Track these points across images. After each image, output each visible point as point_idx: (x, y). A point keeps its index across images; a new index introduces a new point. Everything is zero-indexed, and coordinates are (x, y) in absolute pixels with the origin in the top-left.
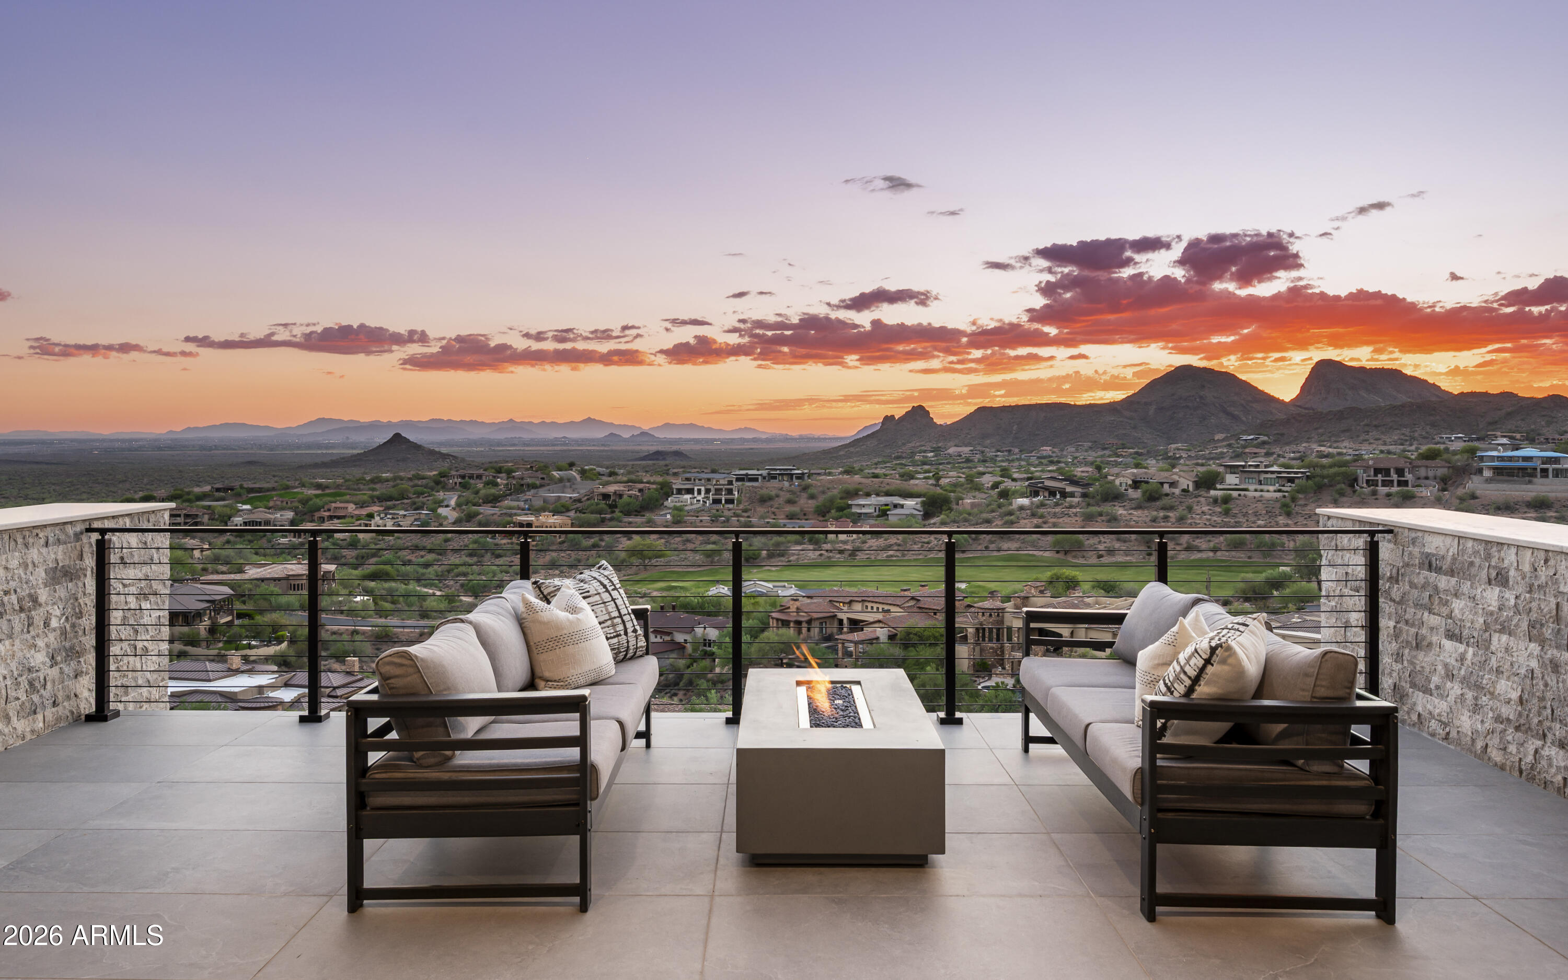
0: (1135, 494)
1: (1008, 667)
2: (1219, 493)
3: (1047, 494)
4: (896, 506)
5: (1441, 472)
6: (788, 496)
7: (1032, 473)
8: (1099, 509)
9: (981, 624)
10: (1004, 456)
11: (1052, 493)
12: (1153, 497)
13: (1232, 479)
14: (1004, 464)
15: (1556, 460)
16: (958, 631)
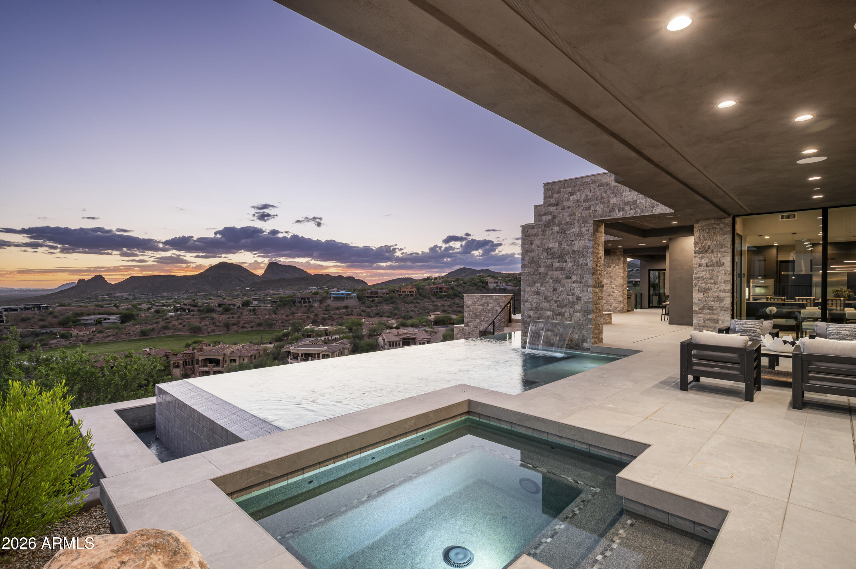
0: (220, 309)
1: (197, 374)
2: (252, 308)
3: (182, 311)
4: (105, 319)
5: (320, 298)
6: (40, 317)
7: (162, 303)
8: (207, 316)
9: (185, 359)
10: (144, 297)
11: (184, 310)
12: (227, 310)
13: (255, 303)
14: (146, 300)
15: (349, 294)
16: (174, 364)
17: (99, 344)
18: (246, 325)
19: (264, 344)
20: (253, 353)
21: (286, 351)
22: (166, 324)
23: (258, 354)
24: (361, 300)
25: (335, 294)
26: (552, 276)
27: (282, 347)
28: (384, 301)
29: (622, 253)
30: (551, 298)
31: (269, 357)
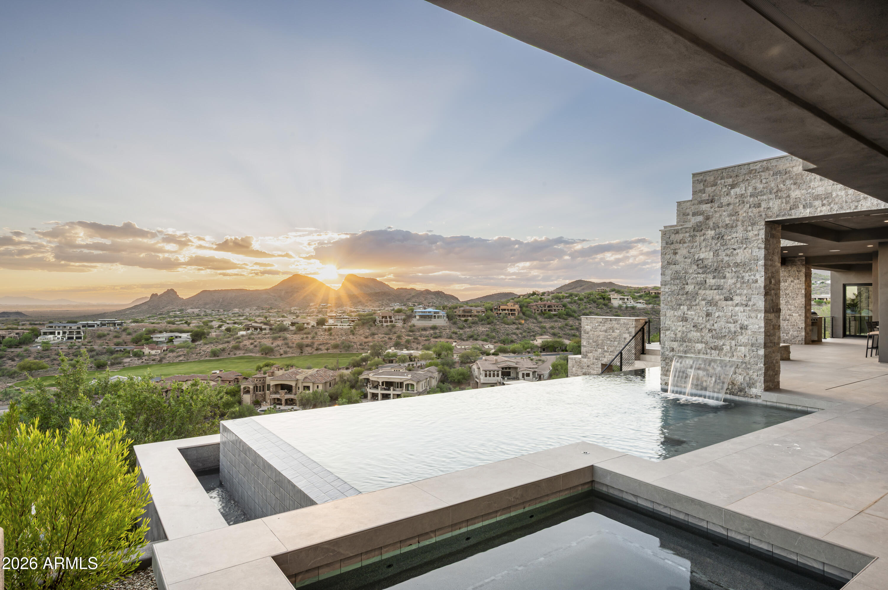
0: (293, 328)
1: (269, 401)
3: (253, 329)
4: (176, 337)
5: (403, 317)
6: (115, 334)
7: (234, 320)
8: (279, 335)
9: (256, 384)
10: (216, 313)
11: (256, 329)
12: (300, 329)
13: (331, 321)
14: (217, 317)
15: (438, 313)
16: (244, 388)
17: (170, 364)
18: (320, 347)
19: (339, 369)
20: (328, 380)
21: (365, 379)
22: (237, 344)
23: (334, 381)
24: (452, 320)
25: (422, 312)
26: (705, 296)
27: (360, 373)
28: (479, 320)
29: (804, 263)
30: (703, 326)
31: (346, 385)
